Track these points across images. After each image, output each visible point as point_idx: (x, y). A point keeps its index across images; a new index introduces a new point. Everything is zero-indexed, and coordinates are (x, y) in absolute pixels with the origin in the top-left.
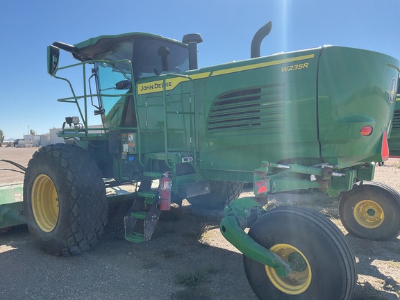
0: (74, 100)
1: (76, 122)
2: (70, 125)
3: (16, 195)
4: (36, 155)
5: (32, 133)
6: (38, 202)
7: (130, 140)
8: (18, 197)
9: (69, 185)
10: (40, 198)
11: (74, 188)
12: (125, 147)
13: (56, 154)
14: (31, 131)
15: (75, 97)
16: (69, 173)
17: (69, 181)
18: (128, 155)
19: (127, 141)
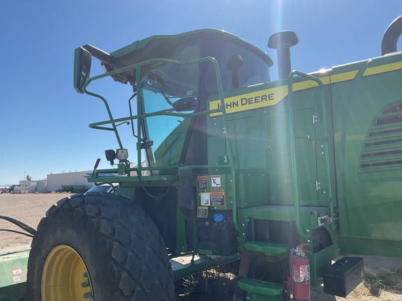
0: (110, 126)
1: (123, 158)
2: (112, 163)
3: (15, 272)
4: (53, 212)
5: (28, 179)
6: (52, 289)
7: (213, 185)
8: (19, 276)
9: (116, 268)
10: (56, 282)
11: (124, 275)
12: (205, 198)
13: (91, 210)
14: (28, 177)
15: (112, 121)
16: (115, 245)
17: (115, 262)
18: (211, 210)
19: (207, 188)
